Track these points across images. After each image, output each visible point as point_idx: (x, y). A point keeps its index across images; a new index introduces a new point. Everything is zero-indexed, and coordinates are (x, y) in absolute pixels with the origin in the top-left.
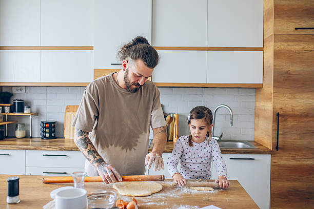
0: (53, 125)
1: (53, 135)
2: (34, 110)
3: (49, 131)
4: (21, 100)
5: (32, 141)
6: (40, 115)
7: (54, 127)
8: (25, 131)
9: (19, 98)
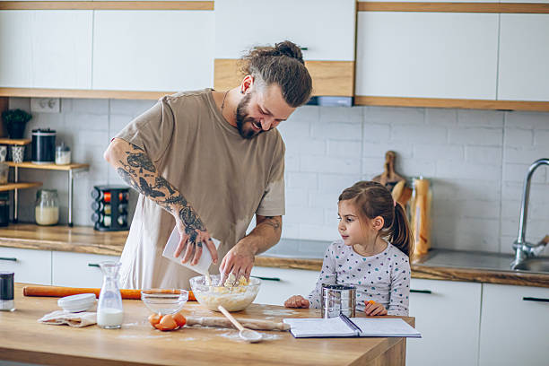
0: (121, 195)
1: (121, 221)
2: (80, 157)
3: (112, 209)
4: (49, 131)
5: (73, 234)
6: (95, 169)
7: (125, 201)
8: (57, 210)
9: (45, 127)
